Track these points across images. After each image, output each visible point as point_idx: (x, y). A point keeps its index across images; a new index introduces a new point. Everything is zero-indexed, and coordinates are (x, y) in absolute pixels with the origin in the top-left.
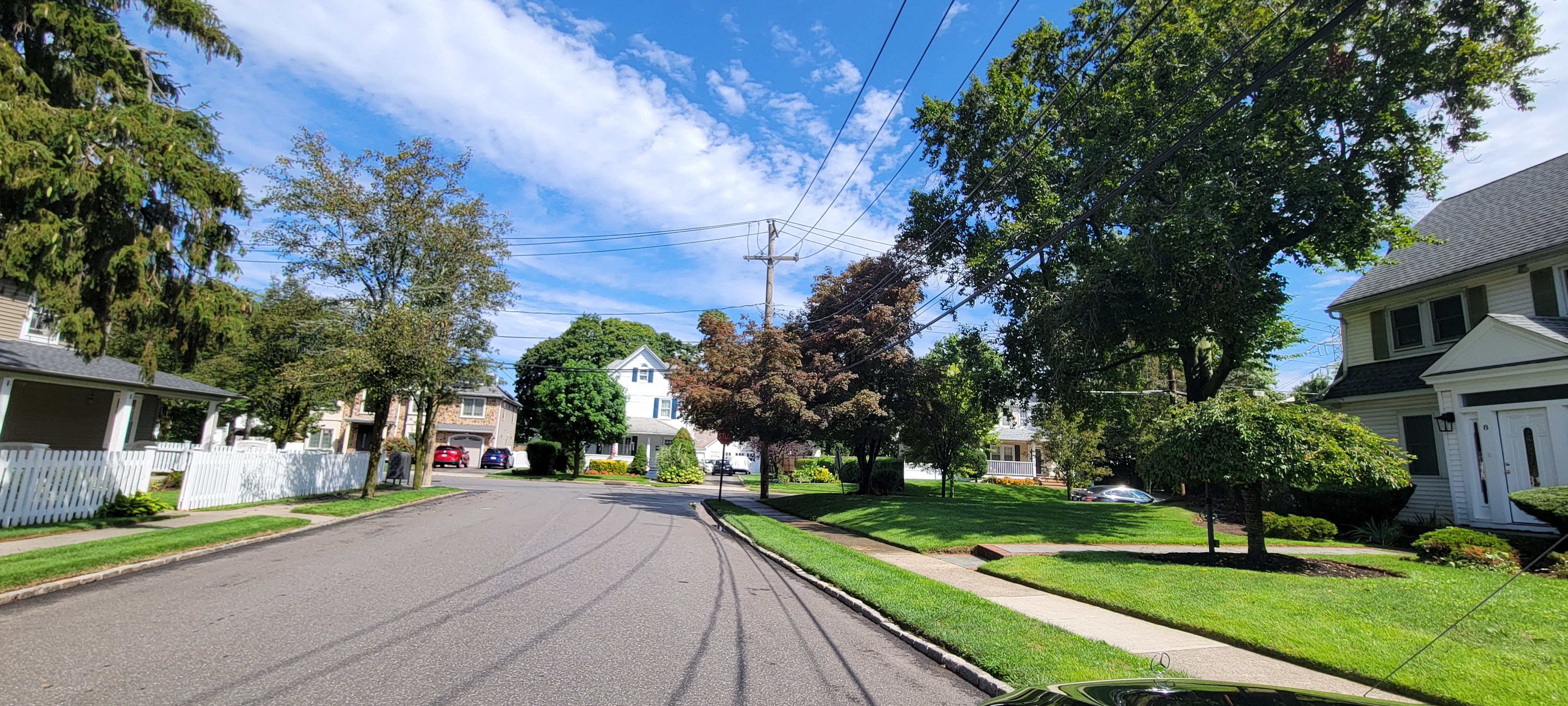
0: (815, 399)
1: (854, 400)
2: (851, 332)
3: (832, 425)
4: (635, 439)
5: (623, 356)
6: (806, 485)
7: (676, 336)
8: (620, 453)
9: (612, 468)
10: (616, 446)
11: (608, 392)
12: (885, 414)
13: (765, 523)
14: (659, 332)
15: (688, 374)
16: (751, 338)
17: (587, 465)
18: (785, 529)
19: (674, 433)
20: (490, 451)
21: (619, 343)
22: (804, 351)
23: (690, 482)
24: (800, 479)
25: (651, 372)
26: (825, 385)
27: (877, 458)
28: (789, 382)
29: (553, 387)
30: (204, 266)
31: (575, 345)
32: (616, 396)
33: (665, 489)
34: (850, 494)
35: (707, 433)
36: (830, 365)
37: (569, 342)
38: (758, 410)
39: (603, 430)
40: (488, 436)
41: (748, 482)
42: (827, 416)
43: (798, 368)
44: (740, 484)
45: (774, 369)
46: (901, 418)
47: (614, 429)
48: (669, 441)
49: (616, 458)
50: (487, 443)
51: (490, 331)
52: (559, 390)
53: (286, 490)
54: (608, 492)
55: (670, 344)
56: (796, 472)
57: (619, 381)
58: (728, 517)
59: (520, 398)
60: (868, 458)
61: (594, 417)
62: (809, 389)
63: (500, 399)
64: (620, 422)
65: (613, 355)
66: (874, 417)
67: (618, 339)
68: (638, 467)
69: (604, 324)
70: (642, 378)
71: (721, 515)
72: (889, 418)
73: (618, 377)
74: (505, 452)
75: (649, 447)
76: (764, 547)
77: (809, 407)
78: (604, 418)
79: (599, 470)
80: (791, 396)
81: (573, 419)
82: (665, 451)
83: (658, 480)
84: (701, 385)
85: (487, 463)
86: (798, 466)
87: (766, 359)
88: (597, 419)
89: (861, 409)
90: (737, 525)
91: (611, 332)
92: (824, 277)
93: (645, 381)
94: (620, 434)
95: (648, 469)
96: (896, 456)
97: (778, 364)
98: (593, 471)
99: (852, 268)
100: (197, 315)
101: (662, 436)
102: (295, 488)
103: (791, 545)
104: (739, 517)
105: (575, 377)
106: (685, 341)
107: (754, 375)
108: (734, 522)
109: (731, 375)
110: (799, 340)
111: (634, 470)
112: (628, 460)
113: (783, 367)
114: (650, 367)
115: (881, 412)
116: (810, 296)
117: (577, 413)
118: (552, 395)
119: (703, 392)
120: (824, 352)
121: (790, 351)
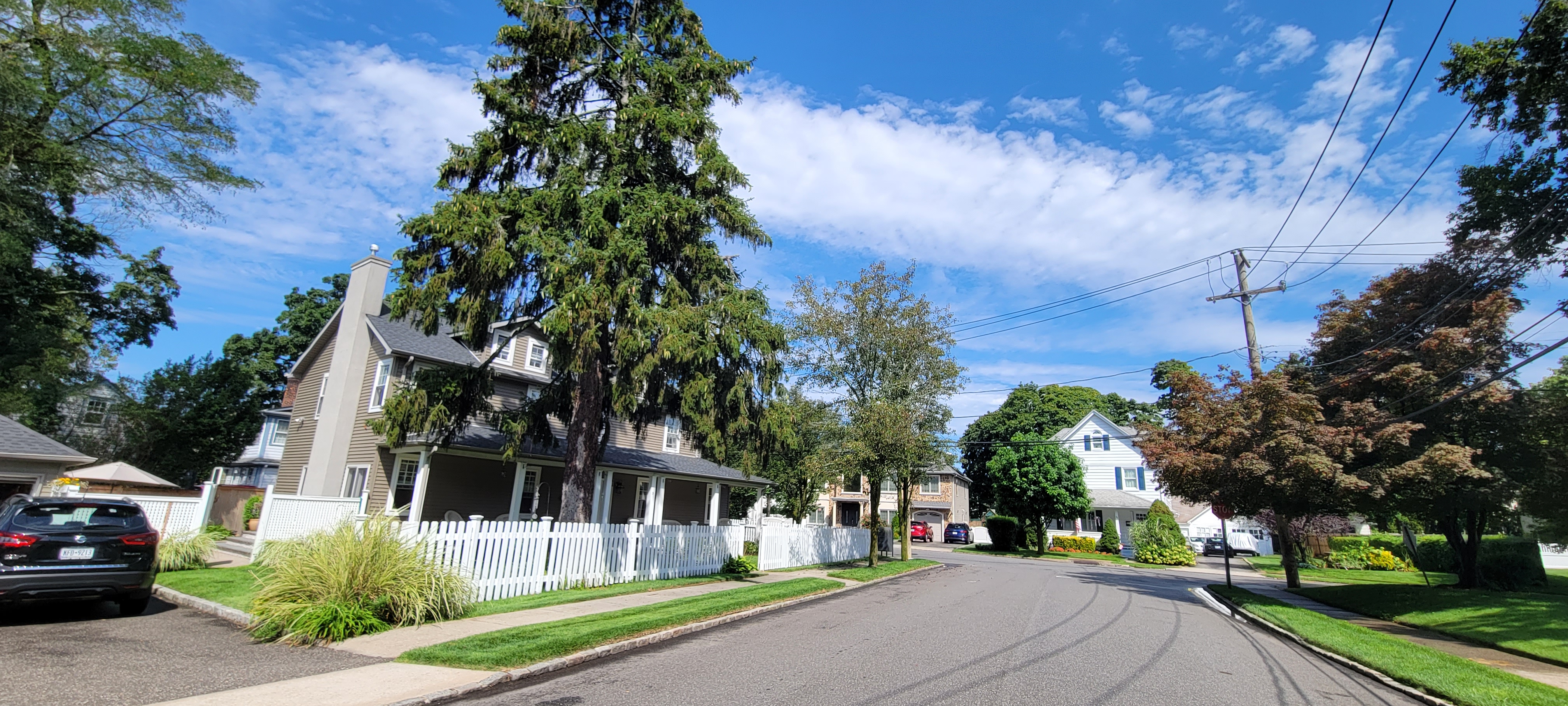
0: (1354, 460)
1: (1422, 458)
2: (1398, 368)
3: (1389, 493)
4: (1099, 513)
5: (1070, 425)
6: (1356, 574)
7: (1126, 396)
8: (1084, 528)
9: (1078, 545)
10: (1079, 521)
11: (1063, 464)
12: (1486, 475)
13: (1310, 618)
14: (1105, 392)
15: (1162, 439)
16: (1238, 391)
17: (1050, 541)
18: (1345, 627)
19: (1148, 506)
20: (951, 527)
21: (1061, 411)
22: (1323, 400)
23: (1179, 564)
24: (1344, 564)
25: (1106, 439)
26: (1369, 442)
27: (1484, 537)
28: (1308, 440)
29: (1004, 462)
30: (769, 394)
31: (1015, 417)
32: (1072, 467)
33: (1148, 571)
34: (1442, 587)
35: (1198, 506)
36: (1371, 414)
37: (1009, 414)
38: (1269, 478)
39: (1063, 504)
40: (946, 512)
41: (1262, 567)
42: (1381, 482)
43: (1318, 423)
44: (1249, 568)
45: (1283, 426)
46: (1516, 479)
47: (1076, 504)
48: (1141, 515)
49: (1081, 534)
50: (946, 519)
51: (947, 414)
52: (1011, 465)
53: (816, 558)
54: (1083, 571)
55: (1121, 405)
56: (1334, 555)
57: (1073, 452)
58: (1251, 607)
59: (968, 473)
60: (1465, 537)
61: (1053, 491)
62: (1343, 447)
63: (952, 475)
64: (1081, 495)
65: (1056, 423)
66: (1465, 479)
67: (1060, 407)
68: (1108, 544)
69: (1041, 392)
70: (1096, 446)
71: (1239, 605)
72: (1495, 480)
73: (1071, 447)
74: (965, 527)
75: (1117, 522)
76: (1319, 646)
77: (1347, 470)
78: (1063, 491)
79: (1064, 547)
80: (1318, 458)
81: (1030, 493)
82: (1138, 528)
83: (1137, 559)
84: (1181, 451)
85: (949, 539)
86: (1338, 546)
87: (1267, 415)
88: (1055, 493)
89: (1443, 472)
90: (1268, 617)
91: (1050, 400)
92: (1333, 304)
93: (1101, 449)
94: (1082, 508)
95: (1121, 547)
96: (1519, 533)
97: (1287, 420)
98: (1057, 548)
99: (1377, 286)
100: (769, 429)
101: (1132, 510)
102: (820, 556)
103: (1364, 647)
104: (1268, 608)
105: (1025, 451)
106: (1138, 401)
107: (1254, 435)
108: (1261, 614)
109: (1222, 438)
110: (1313, 388)
111: (1104, 548)
112: (1096, 537)
113: (1297, 424)
114: (1104, 433)
115: (1475, 472)
116: (1316, 329)
117: (1033, 487)
118: (1005, 470)
119: (1182, 458)
120: (1358, 397)
121: (1304, 403)
